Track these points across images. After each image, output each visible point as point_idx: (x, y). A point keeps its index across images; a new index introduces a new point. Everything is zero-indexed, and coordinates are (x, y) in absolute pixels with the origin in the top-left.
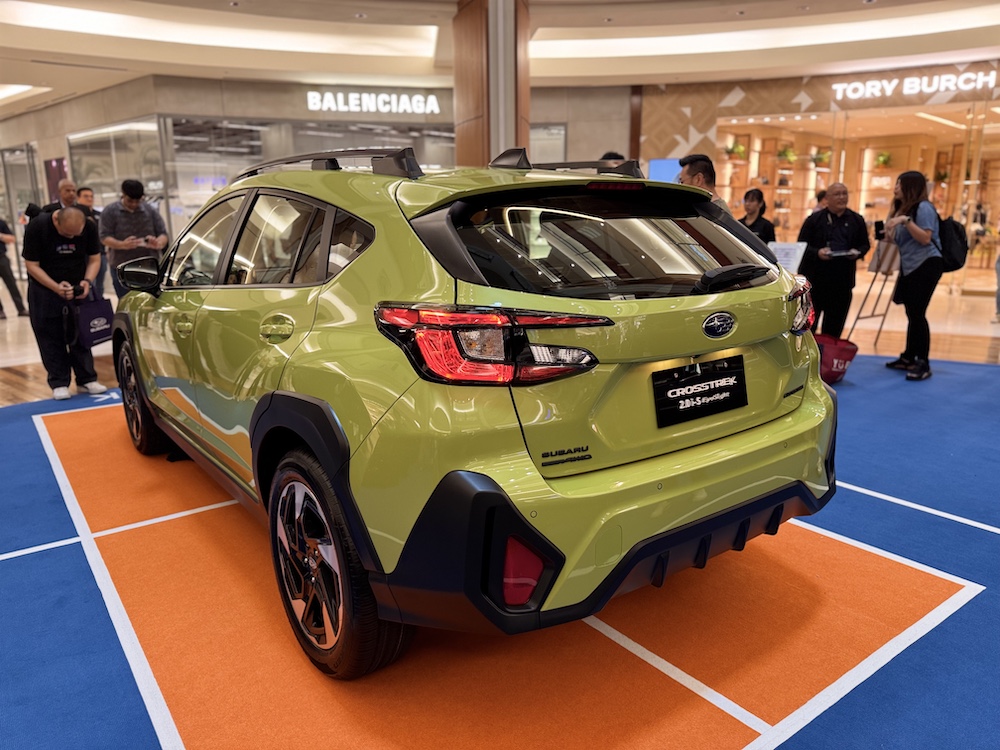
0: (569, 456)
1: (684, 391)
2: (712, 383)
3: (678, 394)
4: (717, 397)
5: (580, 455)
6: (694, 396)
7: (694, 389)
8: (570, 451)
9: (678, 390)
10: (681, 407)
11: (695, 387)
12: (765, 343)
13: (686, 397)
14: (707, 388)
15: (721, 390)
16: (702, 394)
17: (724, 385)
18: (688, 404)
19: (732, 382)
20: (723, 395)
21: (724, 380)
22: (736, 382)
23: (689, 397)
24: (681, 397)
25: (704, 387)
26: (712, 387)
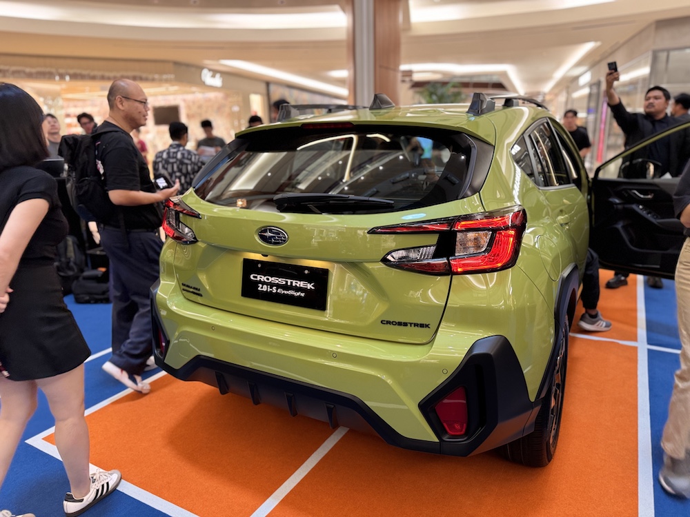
1: (264, 278)
2: (289, 281)
3: (258, 279)
4: (290, 292)
5: (197, 292)
6: (272, 285)
7: (272, 279)
8: (192, 288)
9: (259, 276)
10: (259, 289)
11: (273, 279)
13: (264, 283)
14: (284, 283)
15: (297, 289)
16: (278, 286)
17: (301, 286)
18: (265, 288)
19: (310, 286)
20: (298, 294)
21: (302, 282)
22: (313, 288)
23: (267, 284)
24: (260, 282)
25: (282, 281)
26: (289, 284)
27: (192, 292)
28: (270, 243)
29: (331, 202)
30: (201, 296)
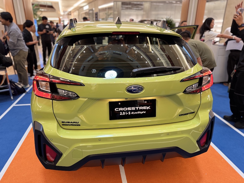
0: (71, 124)
1: (121, 109)
4: (139, 112)
5: (76, 124)
6: (127, 111)
8: (71, 122)
11: (128, 108)
13: (123, 111)
14: (135, 109)
15: (141, 110)
16: (131, 111)
17: (144, 109)
18: (124, 114)
19: (148, 108)
20: (142, 112)
21: (144, 107)
22: (150, 108)
23: (125, 111)
24: (121, 111)
25: (133, 108)
26: (137, 109)
27: (71, 125)
28: (134, 93)
29: (158, 70)
30: (80, 125)
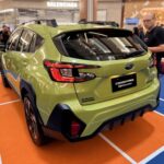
5: (91, 99)
10: (119, 87)
12: (142, 71)
30: (94, 100)
